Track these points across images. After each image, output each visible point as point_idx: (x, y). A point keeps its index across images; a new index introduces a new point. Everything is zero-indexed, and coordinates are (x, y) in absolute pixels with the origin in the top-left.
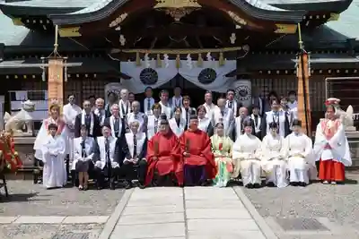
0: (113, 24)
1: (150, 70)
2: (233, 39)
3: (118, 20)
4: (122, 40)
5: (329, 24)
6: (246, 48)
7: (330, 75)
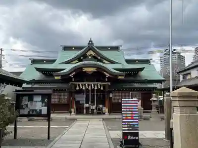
3: (73, 74)
4: (73, 79)
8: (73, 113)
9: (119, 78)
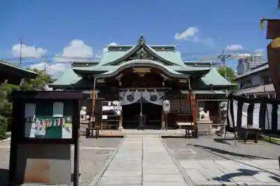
0: (117, 78)
1: (130, 95)
2: (163, 84)
3: (119, 77)
4: (120, 84)
5: (202, 79)
6: (171, 89)
7: (200, 98)
8: (121, 127)
9: (181, 81)
